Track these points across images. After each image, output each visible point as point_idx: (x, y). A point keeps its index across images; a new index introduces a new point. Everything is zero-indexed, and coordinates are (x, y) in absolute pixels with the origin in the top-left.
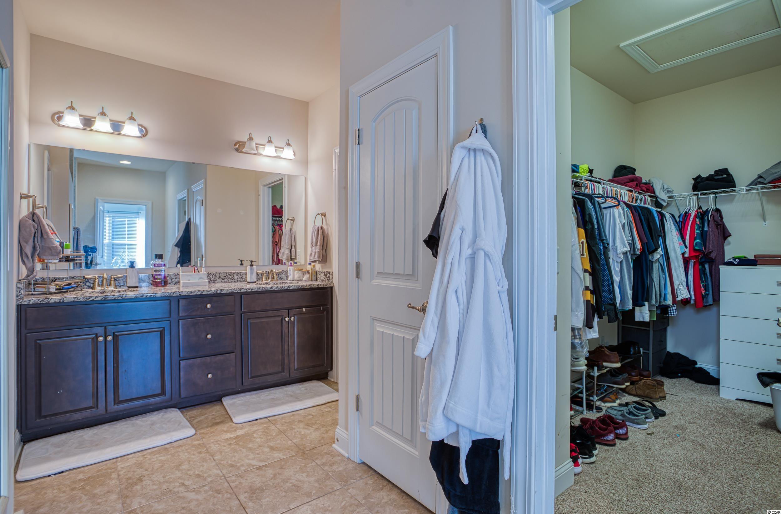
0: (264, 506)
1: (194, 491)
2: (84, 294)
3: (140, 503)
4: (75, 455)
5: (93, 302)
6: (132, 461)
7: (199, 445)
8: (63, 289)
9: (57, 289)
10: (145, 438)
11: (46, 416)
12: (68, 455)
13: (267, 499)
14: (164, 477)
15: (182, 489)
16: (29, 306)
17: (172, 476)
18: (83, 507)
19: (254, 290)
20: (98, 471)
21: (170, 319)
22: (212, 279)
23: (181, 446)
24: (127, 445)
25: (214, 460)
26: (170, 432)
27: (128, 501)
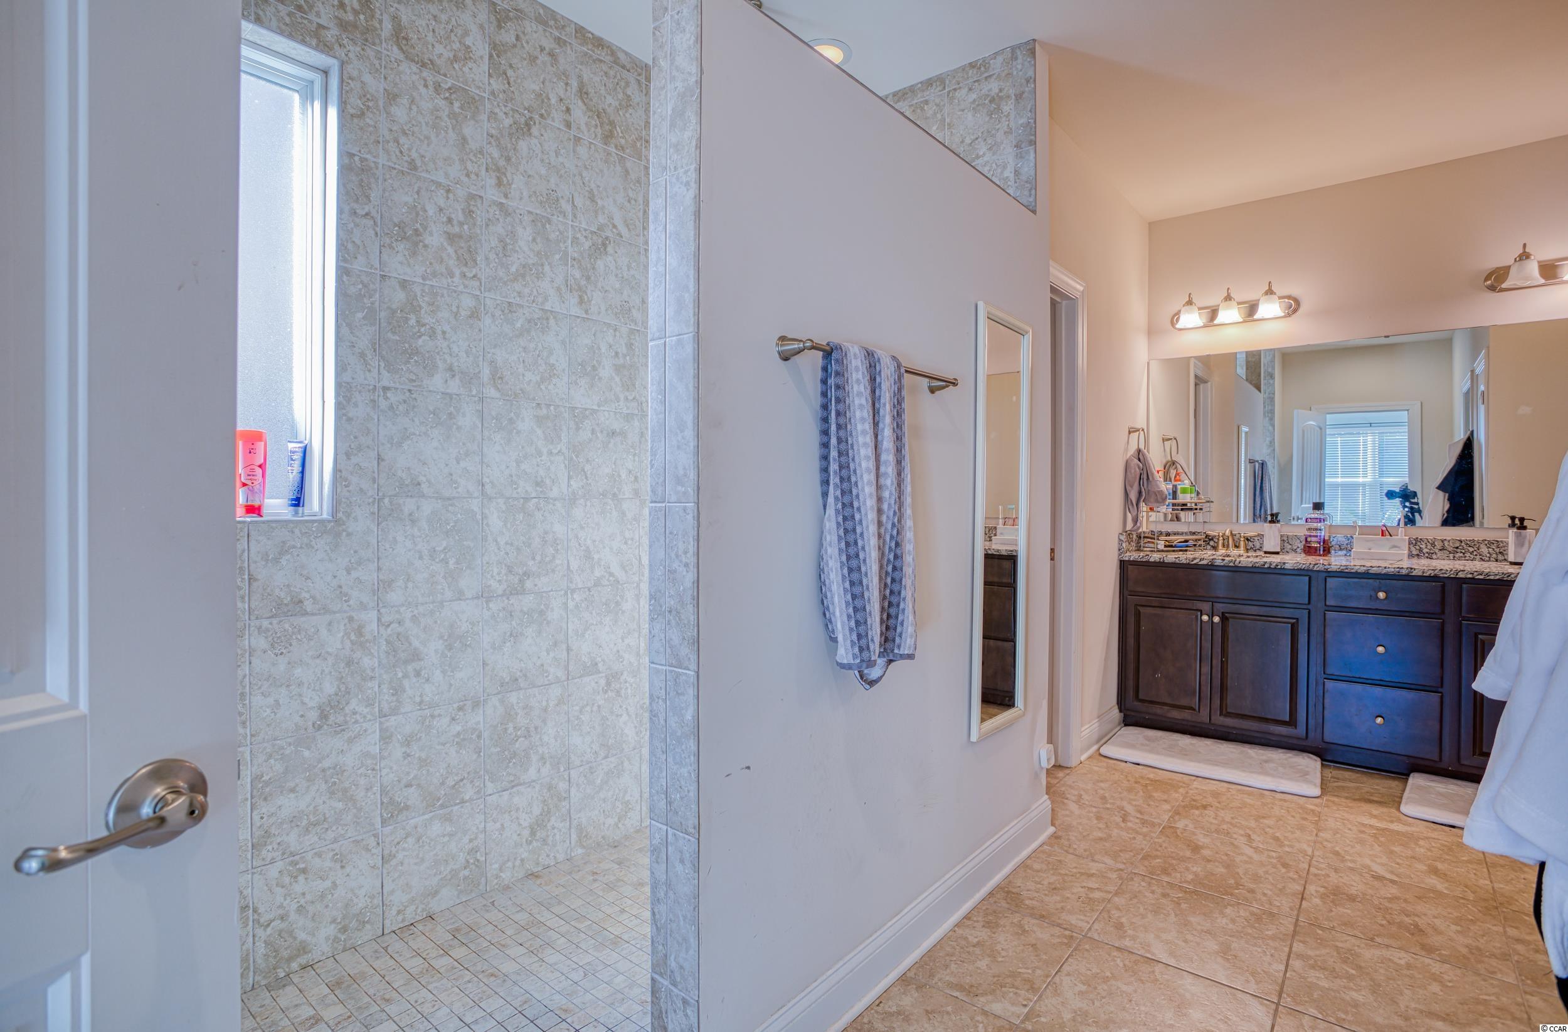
0: (1333, 914)
1: (1256, 849)
2: (1204, 556)
3: (1187, 826)
4: (1158, 753)
5: (1197, 567)
6: (1213, 786)
7: (1313, 811)
8: (1175, 546)
9: (1165, 546)
10: (1244, 771)
11: (1143, 701)
12: (1151, 751)
13: (1349, 911)
14: (1232, 818)
15: (1243, 840)
16: (1134, 563)
17: (1243, 823)
18: (1135, 800)
19: (1492, 577)
20: (1170, 779)
21: (1309, 607)
22: (1425, 550)
23: (1285, 801)
24: (1216, 768)
25: (1317, 835)
26: (1281, 778)
27: (1177, 817)
